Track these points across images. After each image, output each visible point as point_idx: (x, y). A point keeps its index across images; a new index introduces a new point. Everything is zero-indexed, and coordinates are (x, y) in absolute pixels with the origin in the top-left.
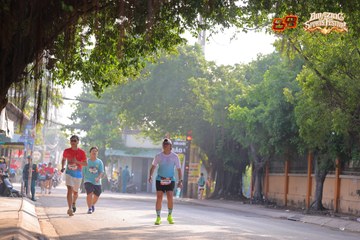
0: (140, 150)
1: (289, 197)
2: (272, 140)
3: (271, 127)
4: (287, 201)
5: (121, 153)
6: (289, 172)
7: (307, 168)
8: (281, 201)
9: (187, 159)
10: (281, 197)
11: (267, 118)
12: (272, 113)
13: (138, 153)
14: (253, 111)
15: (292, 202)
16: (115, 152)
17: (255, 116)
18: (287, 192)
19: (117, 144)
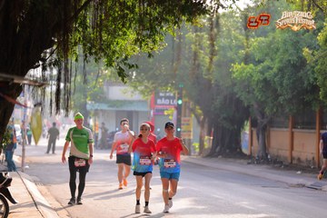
0: (124, 102)
1: (295, 154)
2: (281, 99)
3: (281, 84)
4: (292, 158)
5: (104, 107)
6: (294, 127)
7: (315, 123)
8: (286, 158)
9: (179, 113)
10: (285, 153)
11: (276, 75)
12: (281, 70)
13: (121, 106)
14: (260, 67)
15: (299, 159)
16: (97, 106)
17: (262, 73)
18: (292, 148)
19: (99, 97)
